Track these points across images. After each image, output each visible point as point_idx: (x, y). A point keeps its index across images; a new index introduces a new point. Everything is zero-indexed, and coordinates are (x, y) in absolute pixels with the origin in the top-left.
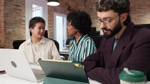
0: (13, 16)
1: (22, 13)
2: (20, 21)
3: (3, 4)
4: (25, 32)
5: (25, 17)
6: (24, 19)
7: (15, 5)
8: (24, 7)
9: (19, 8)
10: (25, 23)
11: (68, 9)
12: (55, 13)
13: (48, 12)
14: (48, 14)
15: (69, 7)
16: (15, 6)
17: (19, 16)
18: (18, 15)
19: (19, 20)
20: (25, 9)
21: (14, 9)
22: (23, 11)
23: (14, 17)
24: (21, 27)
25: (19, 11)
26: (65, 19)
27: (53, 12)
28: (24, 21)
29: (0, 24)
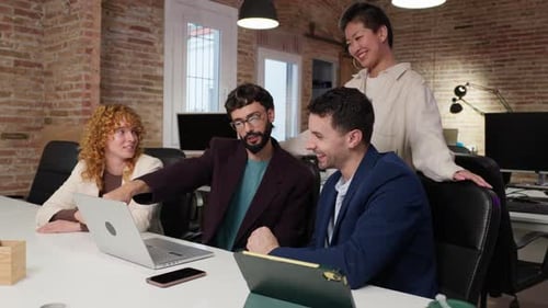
0: (124, 65)
1: (155, 51)
2: (145, 80)
3: (99, 31)
4: (162, 118)
5: (161, 65)
6: (158, 72)
7: (132, 28)
8: (161, 33)
9: (145, 36)
10: (162, 85)
11: (307, 35)
12: (261, 51)
13: (239, 46)
14: (239, 52)
15: (312, 26)
16: (131, 32)
17: (145, 63)
18: (140, 59)
19: (145, 76)
20: (162, 40)
21: (130, 40)
22: (156, 45)
23: (130, 67)
24: (151, 100)
25: (145, 46)
26: (295, 69)
27: (254, 46)
28: (160, 79)
29: (88, 95)
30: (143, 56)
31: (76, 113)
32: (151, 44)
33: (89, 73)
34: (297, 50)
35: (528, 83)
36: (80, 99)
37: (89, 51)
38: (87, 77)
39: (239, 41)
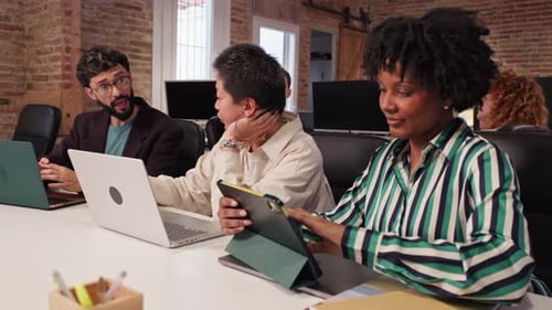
0: (112, 30)
1: (143, 17)
2: (133, 47)
4: (151, 86)
5: (151, 31)
6: (147, 38)
9: (131, 1)
10: (151, 52)
11: (304, 4)
12: (256, 19)
13: (232, 14)
14: (232, 20)
17: (133, 29)
18: (127, 25)
19: (132, 43)
20: (151, 6)
21: (117, 5)
22: (144, 10)
23: (117, 33)
24: (139, 67)
25: (132, 11)
26: (292, 38)
27: (249, 14)
28: (149, 46)
29: (68, 59)
30: (130, 21)
31: (56, 77)
32: (139, 9)
33: (69, 37)
34: (294, 19)
35: (534, 55)
36: (59, 63)
37: (68, 13)
38: (67, 41)
39: (232, 8)
